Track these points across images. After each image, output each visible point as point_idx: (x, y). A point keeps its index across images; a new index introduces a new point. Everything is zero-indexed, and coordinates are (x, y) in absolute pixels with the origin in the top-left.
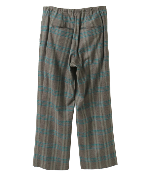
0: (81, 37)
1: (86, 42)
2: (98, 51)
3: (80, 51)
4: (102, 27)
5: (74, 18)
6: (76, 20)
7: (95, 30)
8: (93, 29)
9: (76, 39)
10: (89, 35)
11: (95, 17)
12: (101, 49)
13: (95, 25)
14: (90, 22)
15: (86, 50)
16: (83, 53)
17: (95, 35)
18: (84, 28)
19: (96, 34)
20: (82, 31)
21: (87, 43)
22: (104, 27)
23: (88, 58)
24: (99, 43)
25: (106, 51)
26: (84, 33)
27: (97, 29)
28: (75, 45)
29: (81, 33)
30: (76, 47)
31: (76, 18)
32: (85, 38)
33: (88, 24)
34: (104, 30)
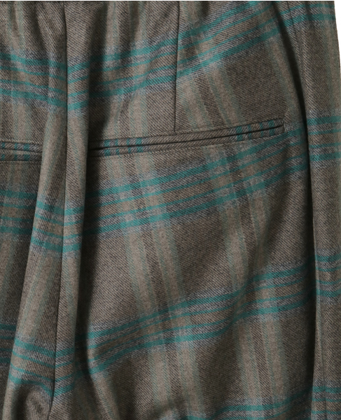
0: (105, 224)
1: (154, 266)
2: (257, 337)
3: (102, 351)
4: (291, 127)
5: (42, 59)
6: (52, 70)
7: (232, 158)
8: (214, 152)
9: (60, 249)
10: (176, 211)
11: (226, 46)
12: (286, 325)
13: (232, 116)
14: (187, 86)
15: (153, 334)
16: (129, 363)
17: (228, 204)
18: (130, 148)
19: (241, 193)
20: (113, 167)
21: (157, 280)
22: (313, 129)
23: (178, 402)
24: (269, 270)
25: (328, 341)
26: (135, 187)
27: (245, 148)
28: (53, 299)
29: (104, 185)
30: (62, 313)
31: (52, 55)
32: (146, 235)
33: (164, 108)
34: (315, 153)
